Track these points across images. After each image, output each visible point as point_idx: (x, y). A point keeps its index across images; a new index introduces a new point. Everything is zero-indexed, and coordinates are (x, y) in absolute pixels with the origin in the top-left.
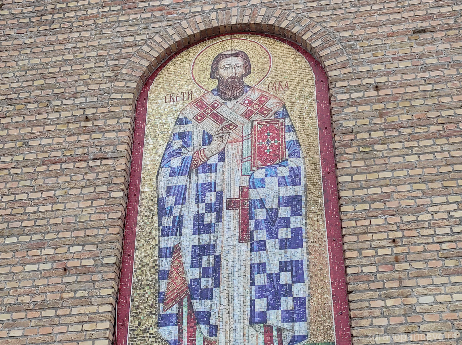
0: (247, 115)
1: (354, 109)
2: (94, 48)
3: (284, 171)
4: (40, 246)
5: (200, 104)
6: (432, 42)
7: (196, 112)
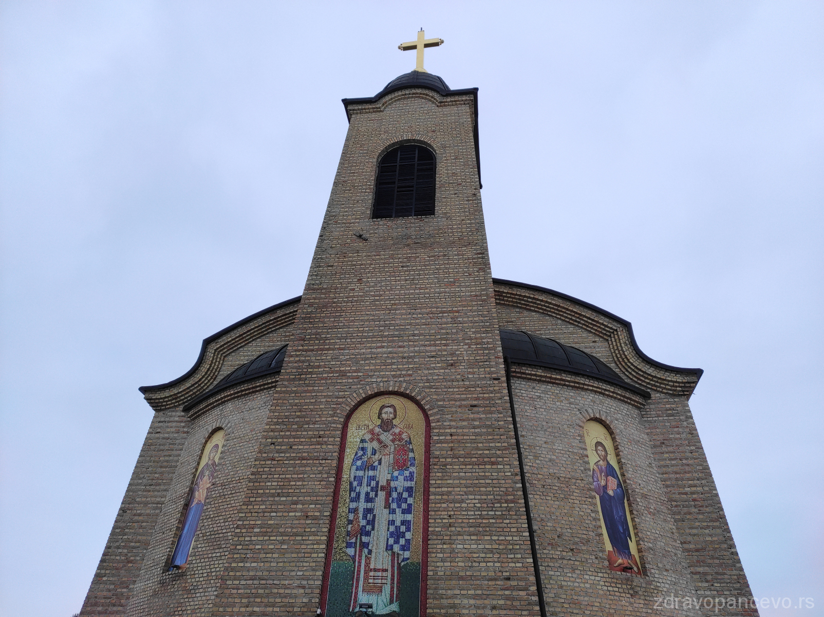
0: (393, 441)
1: (439, 445)
2: (325, 397)
3: (407, 473)
4: (296, 503)
5: (372, 432)
6: (478, 413)
7: (370, 436)
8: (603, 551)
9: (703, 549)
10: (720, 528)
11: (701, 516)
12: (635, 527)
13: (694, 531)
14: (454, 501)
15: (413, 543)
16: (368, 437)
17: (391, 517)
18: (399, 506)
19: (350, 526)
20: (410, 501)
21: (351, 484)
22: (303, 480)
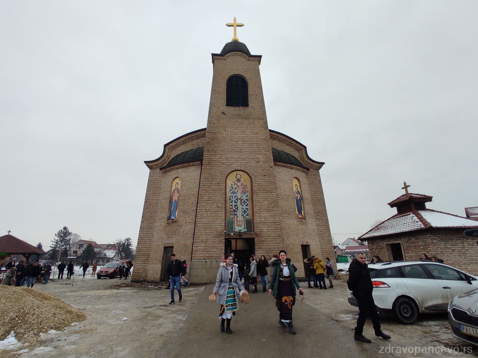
8: (296, 214)
9: (319, 212)
10: (324, 207)
11: (319, 204)
12: (304, 207)
13: (317, 208)
14: (261, 203)
15: (249, 214)
16: (233, 184)
17: (242, 207)
18: (245, 204)
19: (231, 209)
20: (247, 203)
21: (230, 198)
22: (215, 196)
